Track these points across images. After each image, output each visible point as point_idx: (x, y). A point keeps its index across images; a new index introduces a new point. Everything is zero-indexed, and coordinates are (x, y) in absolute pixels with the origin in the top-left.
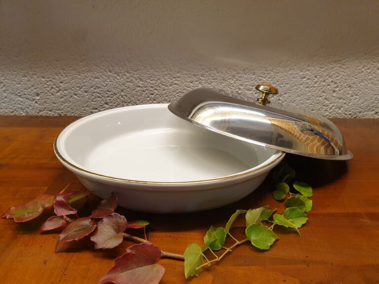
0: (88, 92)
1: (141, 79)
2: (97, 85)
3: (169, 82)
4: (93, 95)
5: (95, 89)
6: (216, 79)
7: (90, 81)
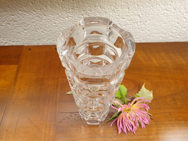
0: (10, 24)
1: (44, 15)
2: (14, 20)
3: (65, 16)
4: (14, 26)
5: (14, 22)
6: (100, 12)
7: (8, 18)
